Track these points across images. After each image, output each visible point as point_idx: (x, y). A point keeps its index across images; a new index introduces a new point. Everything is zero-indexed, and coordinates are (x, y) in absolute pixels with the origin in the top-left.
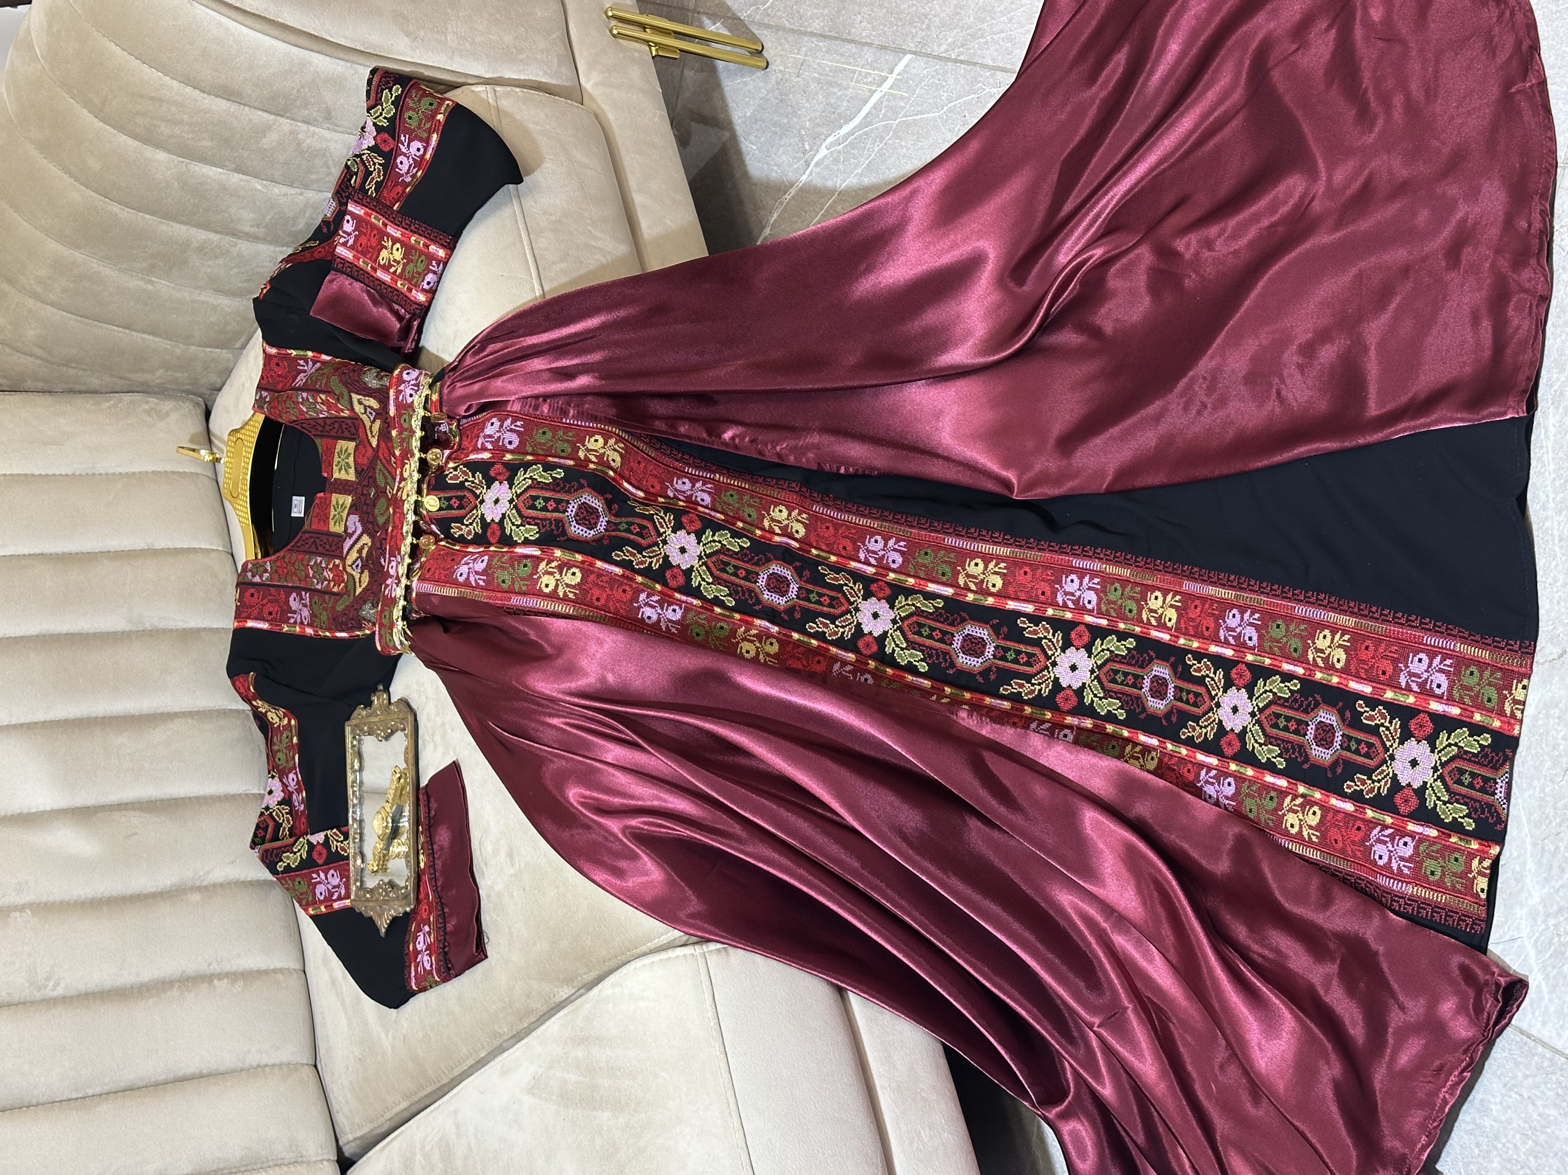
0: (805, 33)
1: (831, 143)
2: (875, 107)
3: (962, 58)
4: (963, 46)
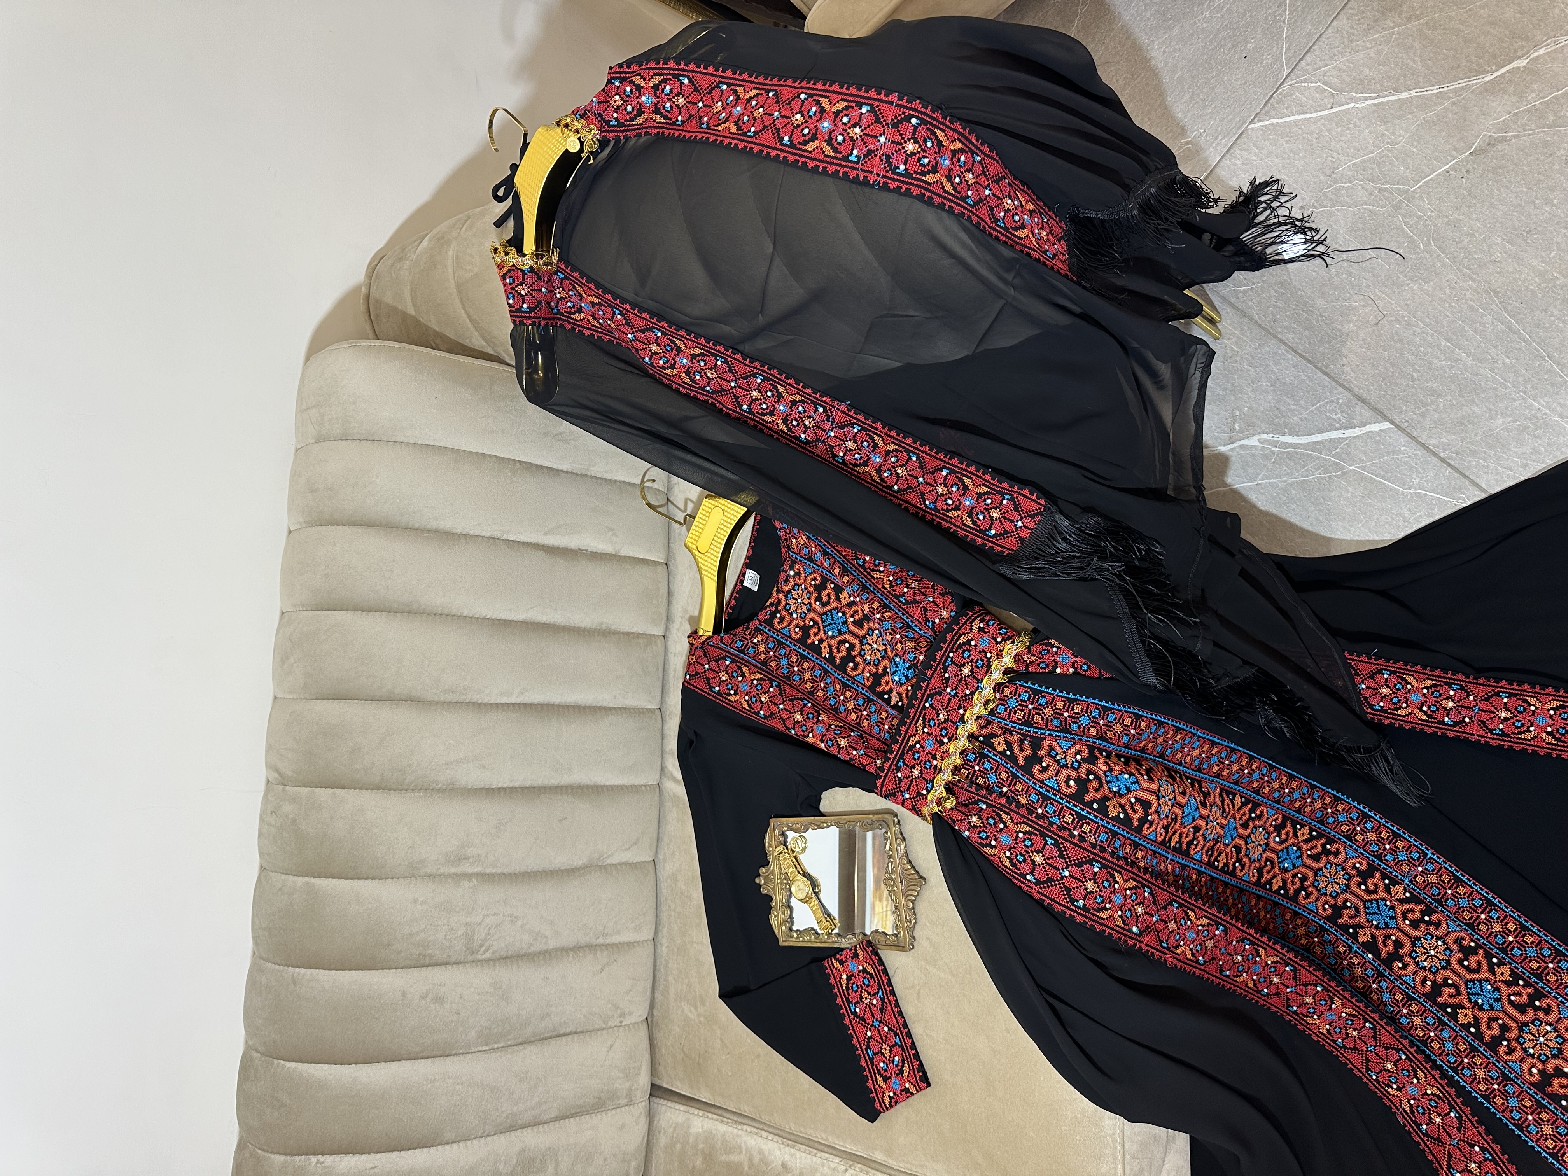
0: (1275, 337)
1: (1266, 441)
2: (1330, 440)
3: (1452, 463)
4: (1457, 453)
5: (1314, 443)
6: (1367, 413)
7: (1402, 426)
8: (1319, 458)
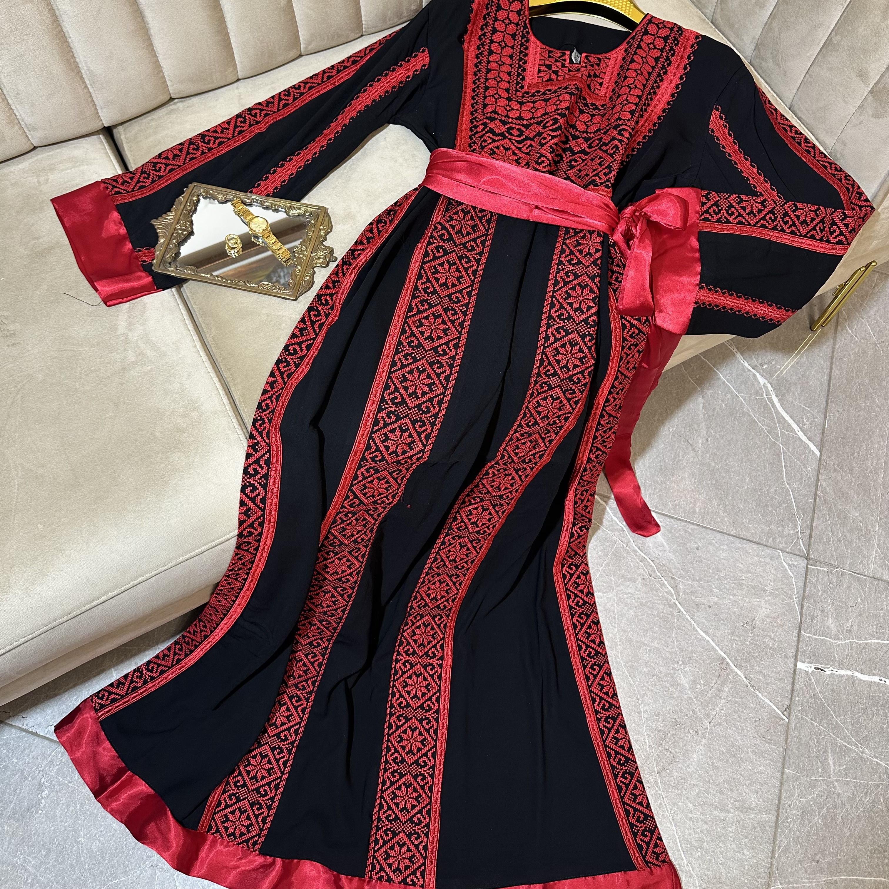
1: (766, 388)
2: (789, 425)
3: (817, 500)
5: (782, 416)
6: (818, 439)
7: (823, 462)
8: (775, 424)
